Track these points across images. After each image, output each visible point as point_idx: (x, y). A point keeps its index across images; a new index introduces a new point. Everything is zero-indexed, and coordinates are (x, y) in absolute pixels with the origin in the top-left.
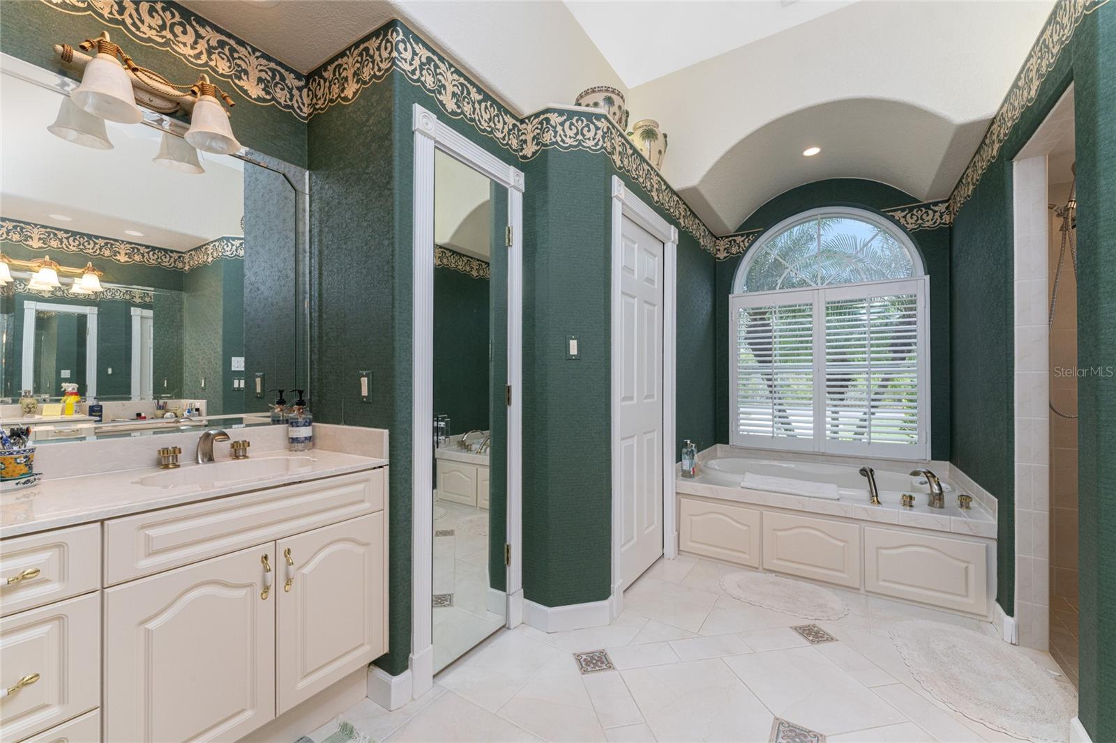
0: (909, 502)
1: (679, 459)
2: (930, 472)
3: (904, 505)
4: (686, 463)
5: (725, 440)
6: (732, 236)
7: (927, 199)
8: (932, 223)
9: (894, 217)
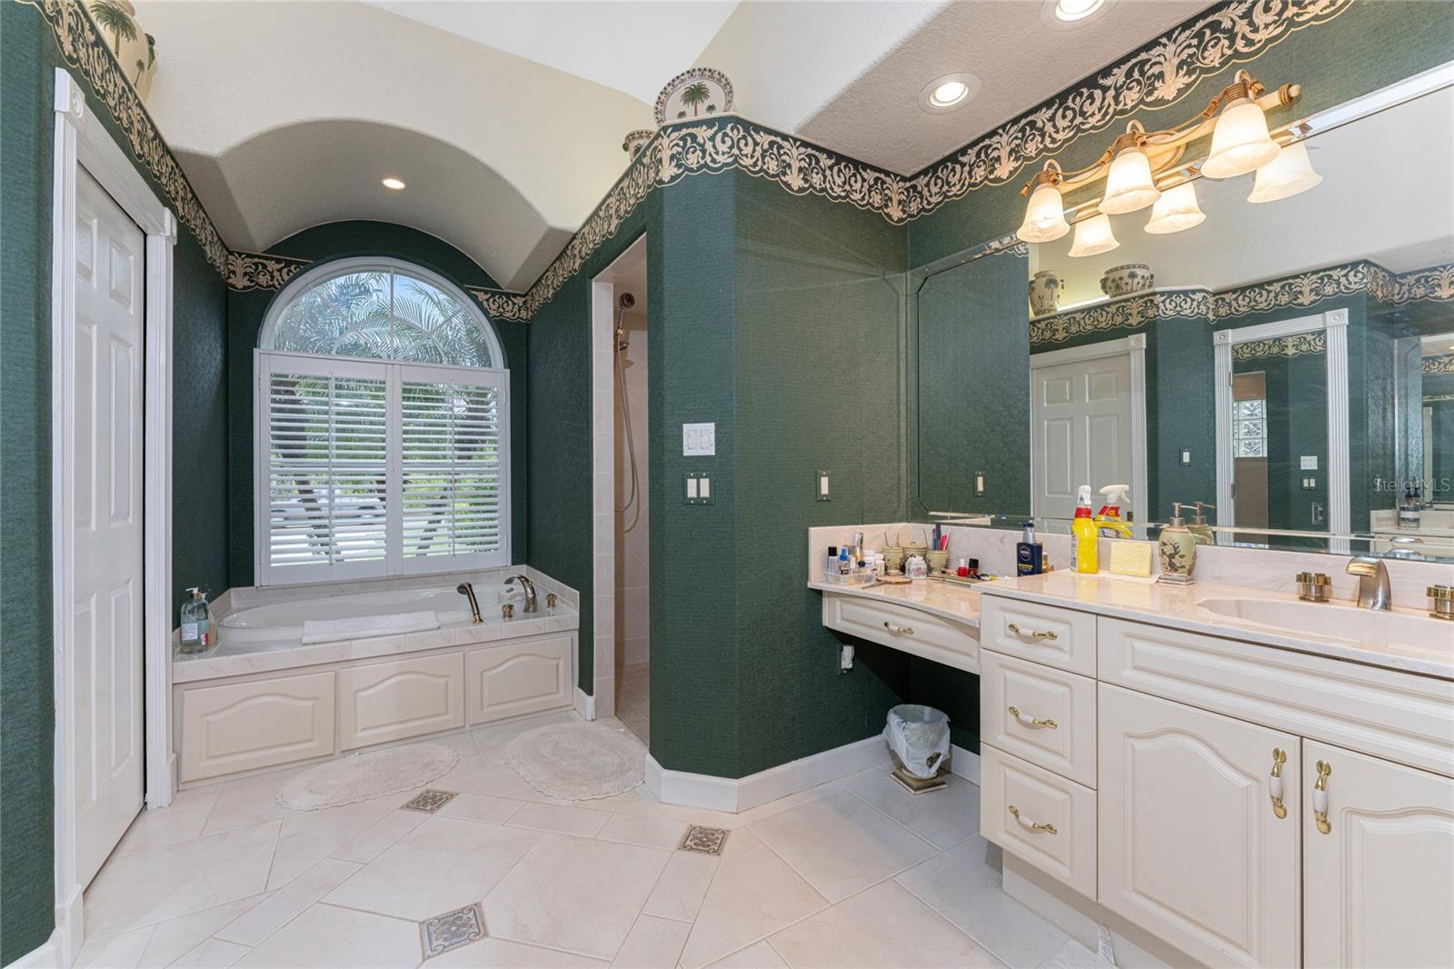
0: (508, 612)
1: (177, 623)
2: (523, 577)
3: (505, 616)
4: (191, 631)
5: (249, 581)
6: (260, 257)
7: (508, 288)
8: (512, 314)
9: (477, 297)
